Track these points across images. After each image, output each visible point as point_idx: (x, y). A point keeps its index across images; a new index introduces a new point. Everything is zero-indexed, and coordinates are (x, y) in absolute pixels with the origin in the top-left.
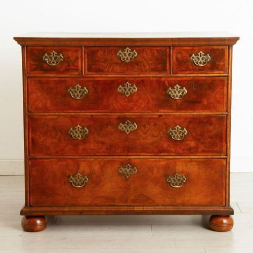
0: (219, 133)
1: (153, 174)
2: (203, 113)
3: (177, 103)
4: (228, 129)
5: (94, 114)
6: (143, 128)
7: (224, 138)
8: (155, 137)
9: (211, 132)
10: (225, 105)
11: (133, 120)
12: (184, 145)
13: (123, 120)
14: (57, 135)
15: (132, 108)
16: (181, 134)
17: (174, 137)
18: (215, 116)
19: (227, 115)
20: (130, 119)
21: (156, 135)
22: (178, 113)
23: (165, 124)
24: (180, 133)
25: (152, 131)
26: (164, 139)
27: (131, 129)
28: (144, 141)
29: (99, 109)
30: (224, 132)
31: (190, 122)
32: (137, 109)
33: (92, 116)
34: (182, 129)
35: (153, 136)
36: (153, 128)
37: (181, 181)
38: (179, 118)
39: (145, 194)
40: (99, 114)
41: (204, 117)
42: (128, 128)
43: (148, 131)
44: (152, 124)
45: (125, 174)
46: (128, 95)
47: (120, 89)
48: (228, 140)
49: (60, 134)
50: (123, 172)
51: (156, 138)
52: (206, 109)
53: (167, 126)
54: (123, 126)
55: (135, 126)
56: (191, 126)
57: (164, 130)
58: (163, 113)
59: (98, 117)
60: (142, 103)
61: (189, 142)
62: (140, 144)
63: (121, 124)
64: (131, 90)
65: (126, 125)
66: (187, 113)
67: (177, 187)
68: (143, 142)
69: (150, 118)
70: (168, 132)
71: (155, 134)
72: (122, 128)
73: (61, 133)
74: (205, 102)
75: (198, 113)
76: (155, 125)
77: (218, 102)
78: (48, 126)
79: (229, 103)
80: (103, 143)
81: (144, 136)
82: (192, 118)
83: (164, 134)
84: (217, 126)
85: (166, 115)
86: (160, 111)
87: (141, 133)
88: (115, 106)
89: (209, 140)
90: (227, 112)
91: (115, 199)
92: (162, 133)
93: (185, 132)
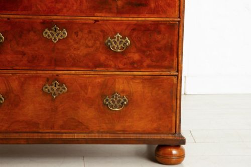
0: (170, 44)
1: (86, 94)
2: (149, 19)
3: (117, 5)
4: (180, 39)
5: (11, 16)
6: (74, 36)
7: (175, 50)
8: (89, 47)
9: (159, 42)
10: (177, 9)
11: (62, 26)
12: (126, 58)
13: (48, 25)
15: (59, 11)
16: (122, 45)
17: (113, 47)
18: (164, 23)
19: (179, 22)
20: (58, 24)
21: (91, 45)
22: (118, 19)
23: (102, 31)
24: (121, 42)
25: (86, 40)
26: (101, 50)
27: (60, 36)
28: (75, 52)
29: (17, 10)
30: (175, 43)
31: (134, 30)
32: (67, 11)
33: (8, 19)
34: (124, 38)
35: (87, 46)
36: (87, 36)
37: (121, 102)
38: (120, 24)
39: (76, 118)
40: (18, 16)
41: (150, 24)
42: (55, 35)
43: (81, 39)
44: (86, 31)
45: (51, 93)
48: (180, 53)
50: (49, 90)
51: (91, 48)
52: (154, 14)
53: (105, 34)
54: (49, 32)
55: (65, 33)
56: (135, 34)
57: (101, 40)
58: (99, 18)
59: (17, 20)
60: (73, 4)
61: (131, 55)
62: (71, 56)
63: (47, 30)
65: (53, 32)
66: (130, 19)
67: (117, 109)
68: (74, 54)
69: (84, 24)
70: (106, 41)
71: (90, 44)
72: (49, 36)
74: (153, 5)
75: (143, 19)
76: (90, 32)
77: (169, 5)
79: (182, 7)
80: (24, 54)
81: (76, 46)
82: (135, 24)
83: (101, 44)
84: (167, 35)
85: (103, 20)
86: (96, 14)
87: (73, 43)
88: (39, 7)
89: (156, 52)
90: (179, 18)
91: (38, 123)
92: (98, 43)
93: (127, 41)
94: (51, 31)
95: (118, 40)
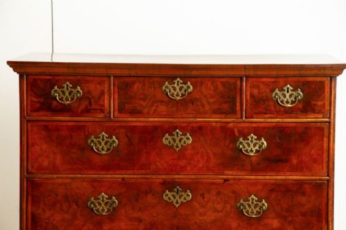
0: (317, 208)
2: (291, 177)
3: (251, 161)
4: (330, 202)
5: (126, 176)
6: (199, 198)
7: (324, 216)
8: (218, 212)
9: (303, 206)
10: (325, 165)
11: (185, 186)
12: (262, 225)
13: (169, 185)
14: (70, 208)
15: (183, 169)
16: (258, 209)
17: (247, 212)
18: (310, 183)
19: (328, 181)
20: (180, 184)
21: (220, 209)
22: (253, 177)
23: (234, 192)
24: (256, 206)
25: (213, 203)
26: (232, 215)
27: (182, 199)
28: (201, 218)
29: (134, 169)
30: (324, 204)
31: (272, 190)
32: (192, 169)
33: (123, 179)
34: (260, 200)
35: (216, 211)
36: (215, 198)
38: (255, 183)
40: (135, 176)
41: (293, 184)
42: (177, 197)
43: (208, 202)
44: (214, 193)
46: (177, 149)
47: (167, 139)
48: (330, 219)
49: (75, 207)
51: (221, 214)
52: (296, 171)
53: (237, 196)
54: (170, 194)
55: (188, 195)
56: (273, 196)
57: (232, 203)
58: (230, 177)
59: (133, 181)
60: (199, 161)
61: (269, 221)
62: (196, 222)
63: (167, 192)
64: (183, 141)
65: (175, 194)
66: (267, 177)
68: (200, 220)
69: (213, 184)
70: (239, 205)
71: (219, 207)
72: (169, 199)
73: (77, 205)
74: (295, 161)
75: (284, 177)
76: (219, 193)
77: (315, 161)
78: (57, 195)
79: (331, 163)
80: (140, 221)
81: (201, 210)
82: (274, 184)
83: (232, 207)
84: (313, 197)
85: (234, 179)
86: (226, 172)
87: (198, 207)
88: (159, 164)
89: (300, 217)
90: (328, 176)
92: (229, 206)
93: (263, 205)
94: (172, 193)
95: (252, 203)
